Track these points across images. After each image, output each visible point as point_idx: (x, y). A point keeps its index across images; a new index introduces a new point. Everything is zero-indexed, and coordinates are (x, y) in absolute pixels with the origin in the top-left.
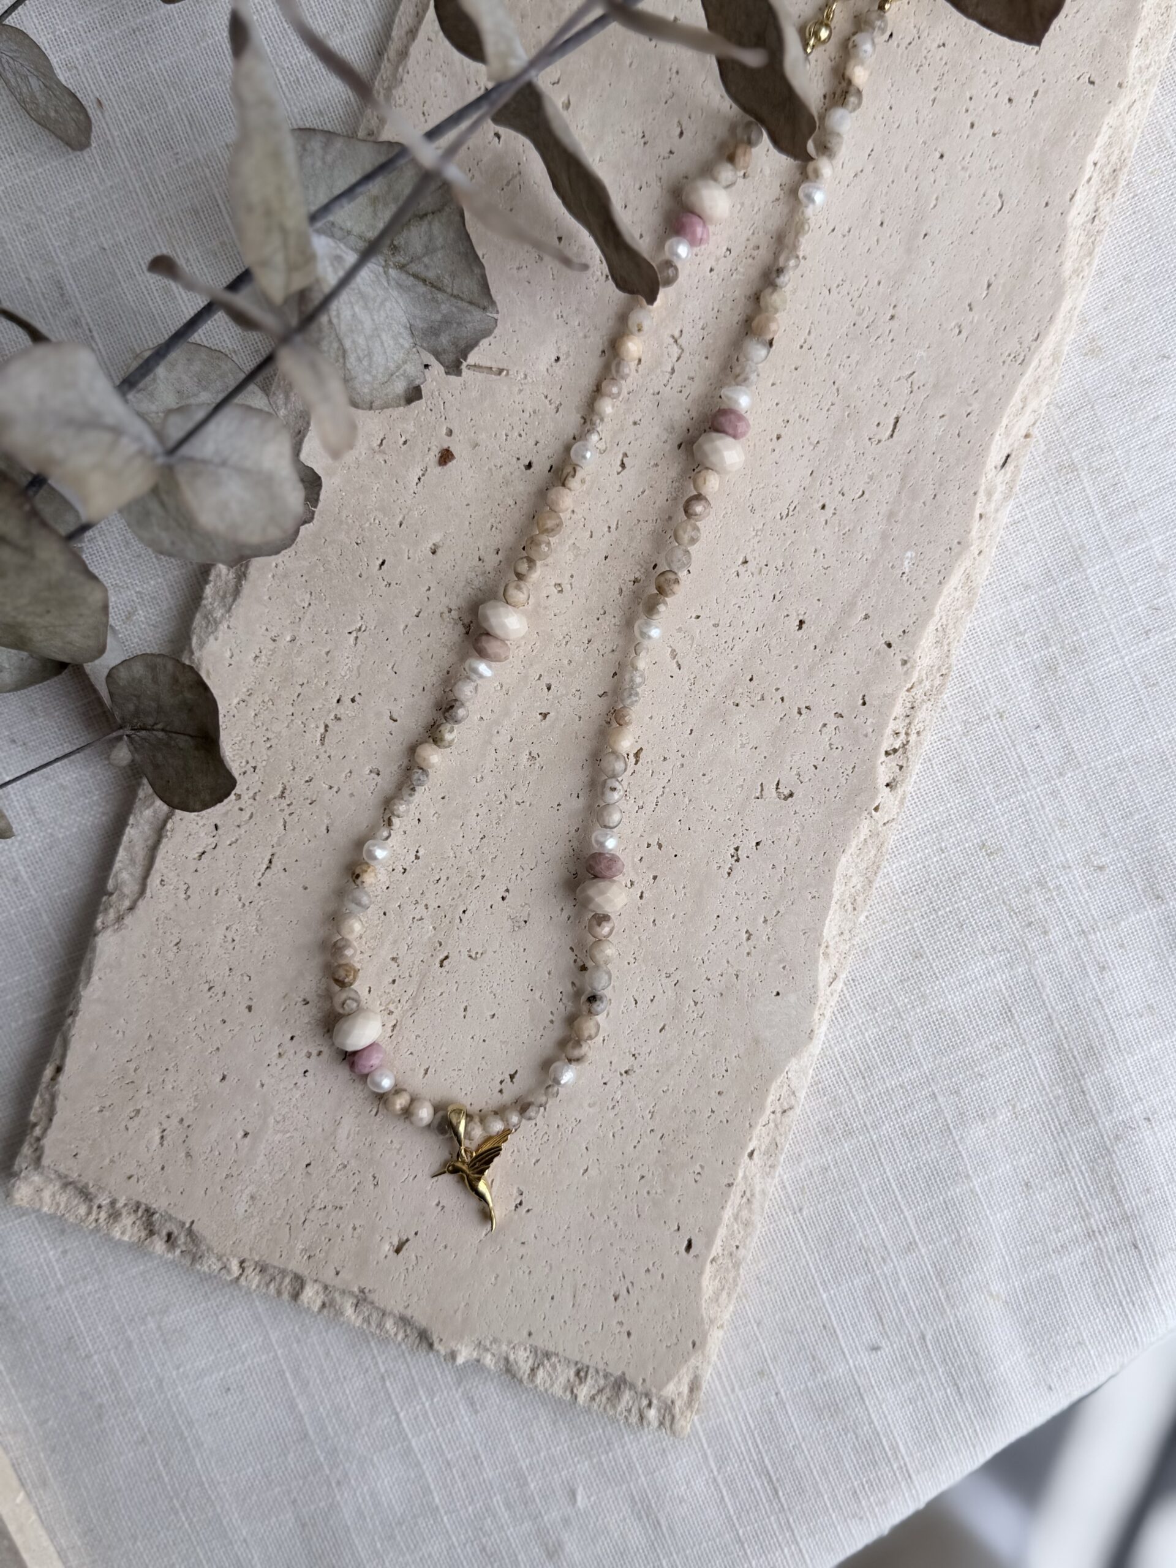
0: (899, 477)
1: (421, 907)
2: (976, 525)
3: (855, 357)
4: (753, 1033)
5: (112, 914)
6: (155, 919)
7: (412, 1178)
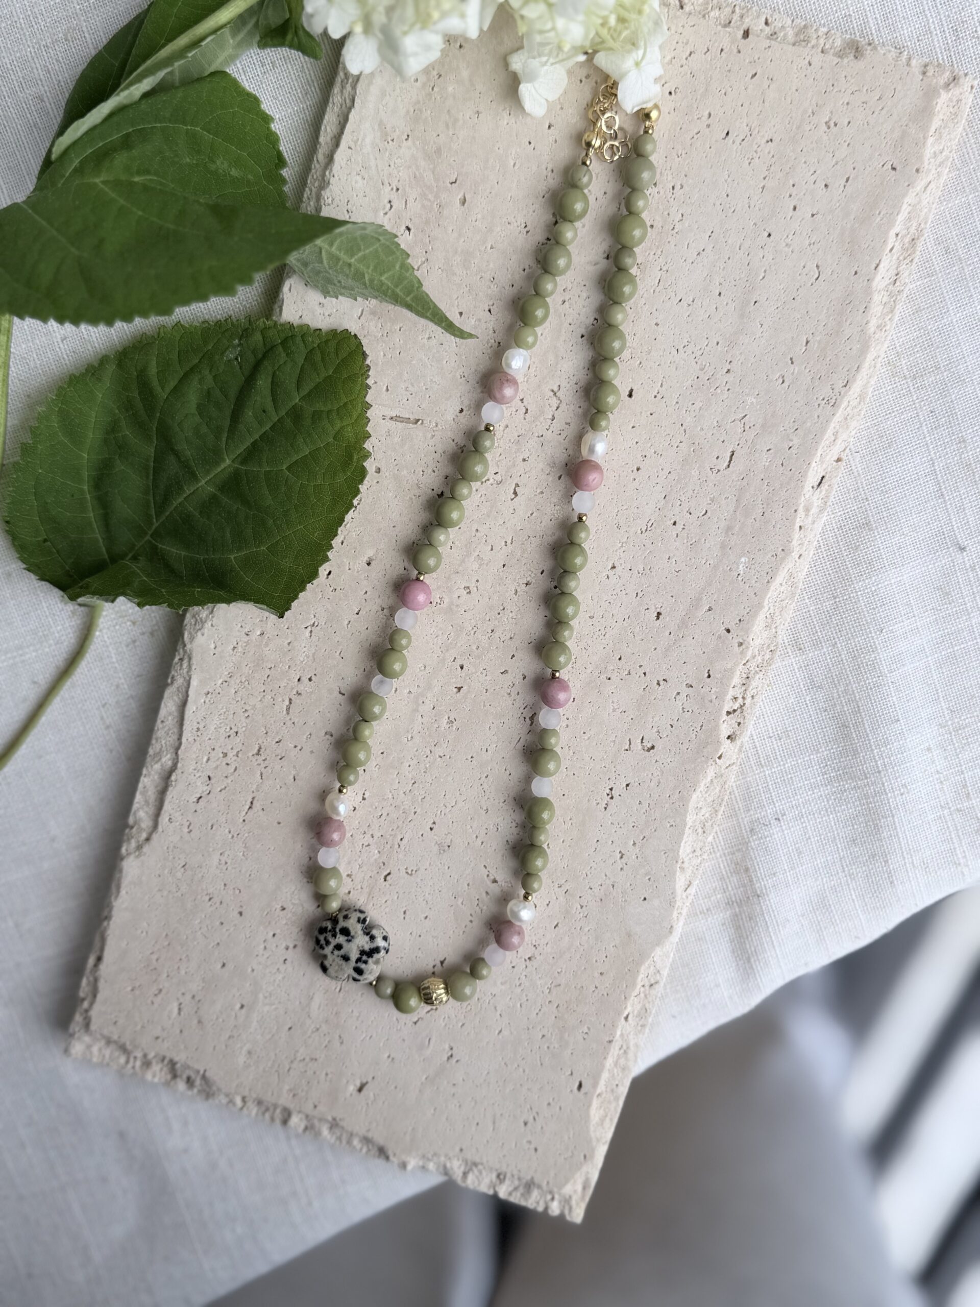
0: (735, 499)
1: (368, 836)
2: (796, 535)
3: (699, 404)
4: (626, 929)
5: (133, 844)
6: (165, 848)
7: (368, 1038)
